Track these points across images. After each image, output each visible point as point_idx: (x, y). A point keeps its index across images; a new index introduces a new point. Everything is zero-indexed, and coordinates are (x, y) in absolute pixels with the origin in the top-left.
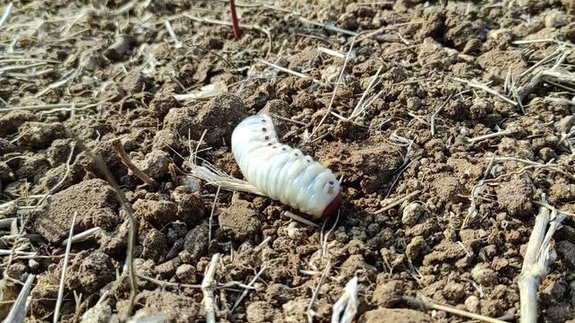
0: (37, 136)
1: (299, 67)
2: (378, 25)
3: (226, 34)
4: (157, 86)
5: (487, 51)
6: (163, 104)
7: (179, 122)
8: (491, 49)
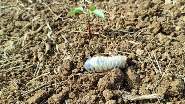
0: (58, 102)
1: (125, 50)
2: (139, 29)
3: (86, 37)
4: (75, 64)
5: (178, 35)
6: (97, 77)
7: (108, 85)
8: (179, 34)
